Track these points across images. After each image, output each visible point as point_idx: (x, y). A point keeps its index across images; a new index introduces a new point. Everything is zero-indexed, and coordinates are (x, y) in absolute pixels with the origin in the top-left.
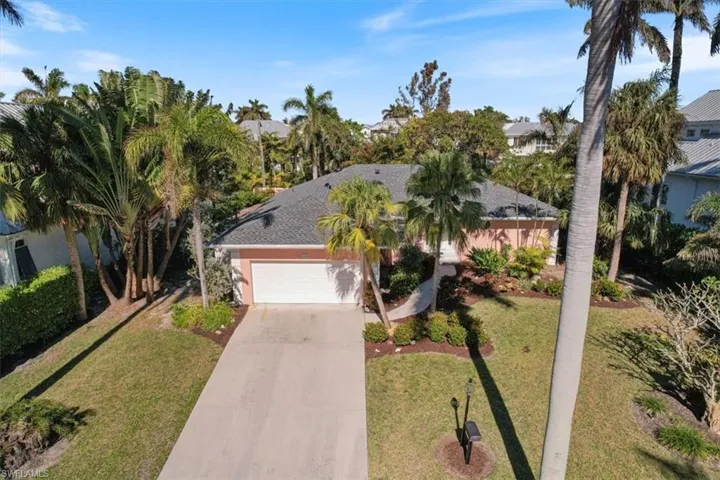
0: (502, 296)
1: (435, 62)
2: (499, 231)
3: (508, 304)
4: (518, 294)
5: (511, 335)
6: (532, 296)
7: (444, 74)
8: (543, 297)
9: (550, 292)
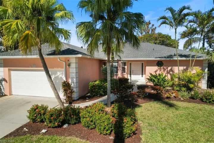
0: (167, 100)
1: (150, 21)
2: (169, 68)
3: (171, 105)
4: (180, 100)
5: (165, 129)
6: (189, 102)
7: (153, 25)
8: (199, 103)
9: (205, 100)
